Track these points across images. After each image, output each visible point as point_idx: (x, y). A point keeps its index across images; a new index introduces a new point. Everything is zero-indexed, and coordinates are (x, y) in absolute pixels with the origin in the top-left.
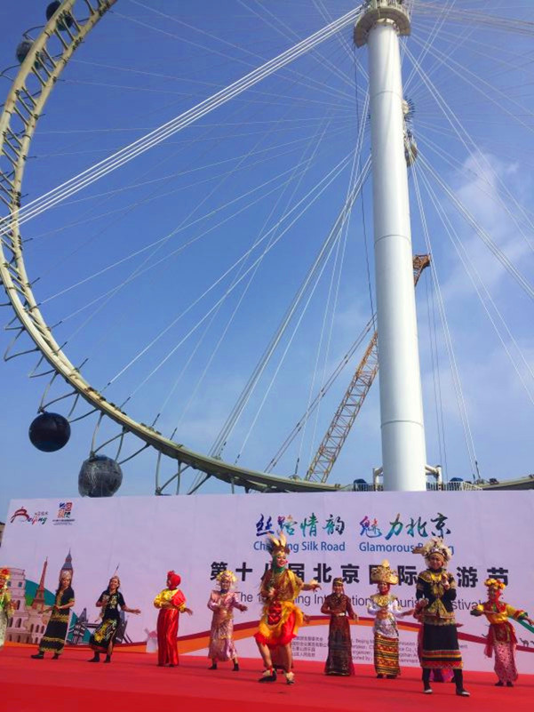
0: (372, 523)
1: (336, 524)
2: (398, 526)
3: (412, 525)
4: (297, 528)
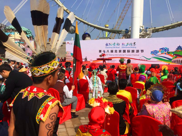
0: (124, 44)
1: (118, 44)
3: (130, 44)
4: (112, 45)
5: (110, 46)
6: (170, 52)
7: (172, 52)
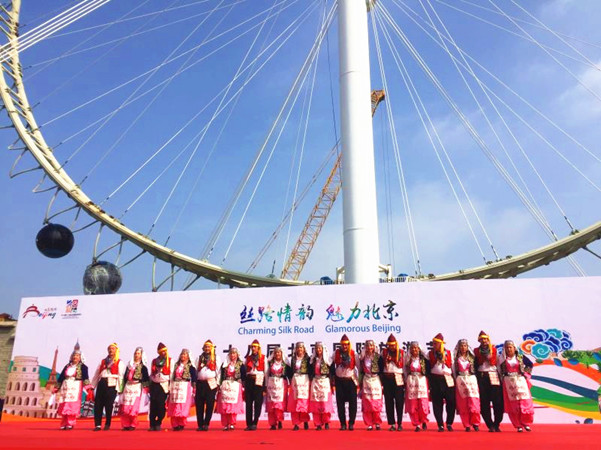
1: (307, 311)
5: (265, 324)
6: (579, 354)
7: (588, 353)
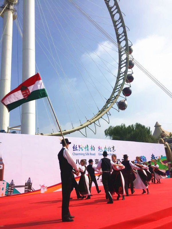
0: (100, 148)
1: (93, 148)
2: (106, 149)
3: (108, 149)
4: (84, 148)
5: (81, 152)
